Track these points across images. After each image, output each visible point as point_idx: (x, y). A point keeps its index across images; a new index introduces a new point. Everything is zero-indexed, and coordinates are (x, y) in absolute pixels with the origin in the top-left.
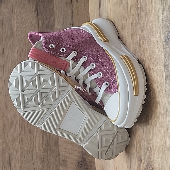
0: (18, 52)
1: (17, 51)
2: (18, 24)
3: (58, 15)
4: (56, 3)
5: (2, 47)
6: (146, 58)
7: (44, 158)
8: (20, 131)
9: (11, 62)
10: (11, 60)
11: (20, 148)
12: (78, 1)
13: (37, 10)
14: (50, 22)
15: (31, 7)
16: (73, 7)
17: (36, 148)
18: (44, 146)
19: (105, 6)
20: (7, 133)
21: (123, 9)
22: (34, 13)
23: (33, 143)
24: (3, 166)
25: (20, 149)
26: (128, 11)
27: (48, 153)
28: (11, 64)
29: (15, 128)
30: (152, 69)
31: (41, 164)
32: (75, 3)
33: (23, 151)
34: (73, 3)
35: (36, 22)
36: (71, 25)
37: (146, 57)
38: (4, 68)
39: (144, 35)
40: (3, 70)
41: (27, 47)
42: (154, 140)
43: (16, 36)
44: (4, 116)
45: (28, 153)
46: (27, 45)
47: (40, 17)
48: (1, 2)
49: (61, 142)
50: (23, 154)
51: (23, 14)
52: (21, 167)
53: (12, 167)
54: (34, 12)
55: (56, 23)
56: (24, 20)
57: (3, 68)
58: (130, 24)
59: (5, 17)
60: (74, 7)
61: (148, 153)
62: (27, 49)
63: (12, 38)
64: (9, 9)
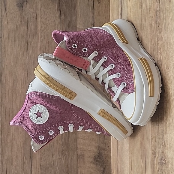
1: (40, 49)
2: (42, 24)
3: (79, 15)
4: (78, 4)
5: (27, 45)
6: (163, 58)
7: (62, 151)
10: (35, 58)
12: (99, 2)
13: (60, 10)
14: (72, 21)
15: (55, 7)
16: (94, 8)
17: (56, 141)
18: (63, 140)
19: (125, 7)
21: (142, 11)
22: (57, 13)
24: (24, 157)
26: (147, 13)
27: (66, 147)
28: (35, 61)
30: (168, 68)
31: (59, 156)
32: (96, 4)
34: (94, 4)
35: (59, 21)
36: (92, 25)
37: (163, 57)
39: (162, 36)
40: (27, 66)
41: (50, 45)
42: (168, 135)
43: (40, 34)
45: (48, 146)
46: (50, 43)
47: (63, 17)
49: (79, 137)
51: (47, 14)
52: (41, 159)
53: (32, 158)
54: (57, 12)
55: (78, 23)
57: (26, 64)
58: (149, 26)
59: (30, 16)
60: (96, 8)
61: (162, 148)
63: (36, 36)
64: (34, 9)
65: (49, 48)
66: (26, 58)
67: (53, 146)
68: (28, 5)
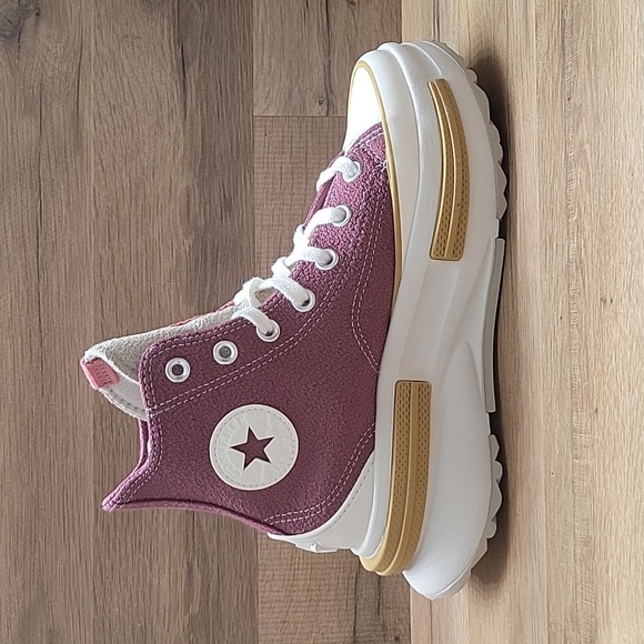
0: (97, 215)
1: (94, 213)
2: (102, 104)
3: (266, 62)
4: (259, 15)
5: (37, 196)
6: (589, 251)
8: (96, 540)
9: (70, 257)
10: (70, 250)
11: (96, 609)
12: (352, 3)
13: (180, 43)
14: (232, 90)
15: (159, 33)
16: (332, 28)
17: (161, 611)
18: (195, 608)
19: (451, 17)
20: (42, 544)
21: (510, 28)
22: (168, 59)
23: (147, 593)
25: (95, 613)
26: (527, 37)
27: (208, 637)
28: (71, 263)
29: (76, 525)
30: (609, 301)
32: (340, 11)
33: (107, 625)
34: (331, 11)
35: (176, 91)
36: (321, 103)
37: (589, 245)
38: (41, 282)
39: (582, 144)
41: (137, 196)
42: (615, 632)
43: (92, 150)
44: (35, 476)
45: (128, 632)
46: (138, 186)
47: (192, 73)
48: (38, 14)
50: (107, 634)
51: (125, 61)
54: (167, 51)
55: (259, 95)
56: (125, 85)
57: (35, 279)
58: (535, 97)
59: (50, 74)
60: (337, 28)
62: (136, 205)
63: (78, 158)
64: (67, 41)
65: (133, 210)
66: (31, 253)
67: (149, 635)
68: (43, 28)
